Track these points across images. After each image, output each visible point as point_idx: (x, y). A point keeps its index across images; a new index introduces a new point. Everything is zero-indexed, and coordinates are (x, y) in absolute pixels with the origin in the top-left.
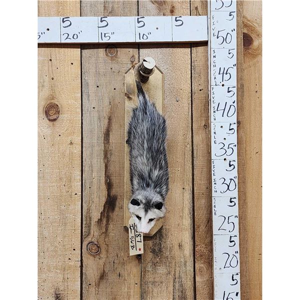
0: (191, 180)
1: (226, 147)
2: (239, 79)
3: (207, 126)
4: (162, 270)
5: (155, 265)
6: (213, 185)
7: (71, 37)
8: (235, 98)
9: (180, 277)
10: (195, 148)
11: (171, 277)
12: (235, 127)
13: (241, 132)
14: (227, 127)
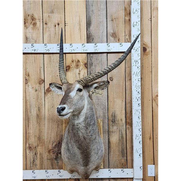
0: (125, 98)
1: (137, 87)
2: (142, 63)
3: (130, 79)
4: (115, 128)
5: (113, 126)
6: (133, 99)
7: (85, 50)
8: (140, 70)
9: (121, 130)
10: (126, 87)
11: (118, 130)
12: (140, 80)
13: (142, 81)
14: (137, 80)
